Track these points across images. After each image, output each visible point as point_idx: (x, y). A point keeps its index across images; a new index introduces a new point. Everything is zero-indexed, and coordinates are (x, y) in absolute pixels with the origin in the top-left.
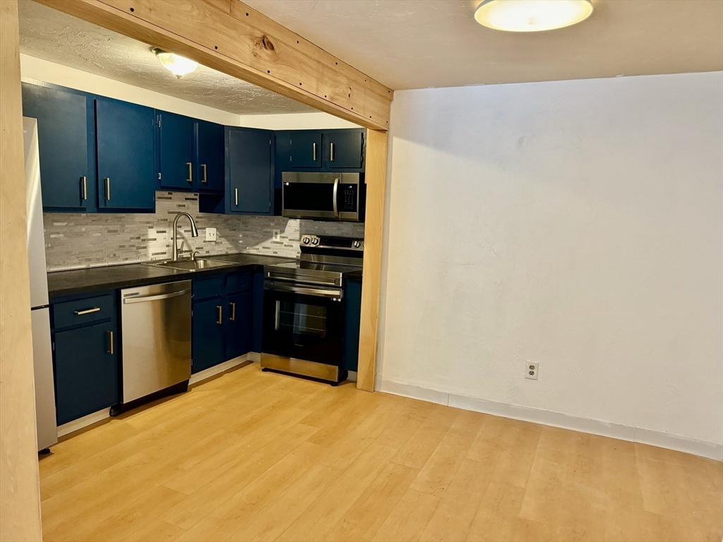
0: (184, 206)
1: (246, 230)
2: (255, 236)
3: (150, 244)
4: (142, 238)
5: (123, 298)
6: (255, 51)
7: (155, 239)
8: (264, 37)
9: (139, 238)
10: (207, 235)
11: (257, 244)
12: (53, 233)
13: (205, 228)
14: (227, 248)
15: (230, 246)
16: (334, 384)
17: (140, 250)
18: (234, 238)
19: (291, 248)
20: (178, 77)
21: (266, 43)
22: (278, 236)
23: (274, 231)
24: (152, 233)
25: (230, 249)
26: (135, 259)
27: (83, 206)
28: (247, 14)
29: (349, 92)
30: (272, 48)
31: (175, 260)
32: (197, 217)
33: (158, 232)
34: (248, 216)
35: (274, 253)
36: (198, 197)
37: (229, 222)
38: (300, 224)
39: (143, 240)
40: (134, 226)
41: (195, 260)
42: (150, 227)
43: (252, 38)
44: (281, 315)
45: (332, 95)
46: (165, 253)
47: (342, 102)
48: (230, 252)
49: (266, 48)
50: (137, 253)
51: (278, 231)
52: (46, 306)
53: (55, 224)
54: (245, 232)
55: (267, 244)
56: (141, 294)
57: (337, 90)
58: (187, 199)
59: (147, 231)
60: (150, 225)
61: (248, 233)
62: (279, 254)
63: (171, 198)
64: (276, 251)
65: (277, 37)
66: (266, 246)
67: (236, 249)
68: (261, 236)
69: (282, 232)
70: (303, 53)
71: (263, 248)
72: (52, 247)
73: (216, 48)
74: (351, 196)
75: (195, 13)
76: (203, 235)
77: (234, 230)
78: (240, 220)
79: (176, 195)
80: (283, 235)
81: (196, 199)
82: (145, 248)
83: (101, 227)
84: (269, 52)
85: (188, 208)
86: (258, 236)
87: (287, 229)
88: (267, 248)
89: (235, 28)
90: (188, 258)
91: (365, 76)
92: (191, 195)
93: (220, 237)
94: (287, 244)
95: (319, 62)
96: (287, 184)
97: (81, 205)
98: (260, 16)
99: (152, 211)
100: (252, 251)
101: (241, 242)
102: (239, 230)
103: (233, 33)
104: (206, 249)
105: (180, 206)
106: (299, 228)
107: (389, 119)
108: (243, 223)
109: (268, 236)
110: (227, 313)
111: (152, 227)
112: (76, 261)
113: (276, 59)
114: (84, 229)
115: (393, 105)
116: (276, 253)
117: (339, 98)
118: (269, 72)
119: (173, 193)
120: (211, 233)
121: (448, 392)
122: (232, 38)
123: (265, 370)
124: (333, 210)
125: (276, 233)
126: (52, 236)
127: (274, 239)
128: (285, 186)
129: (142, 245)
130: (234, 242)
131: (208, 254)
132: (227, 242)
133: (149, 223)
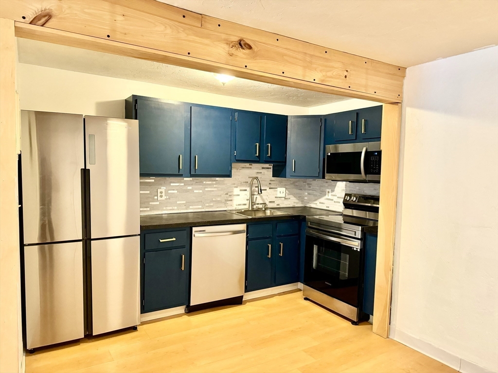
0: (261, 173)
1: (309, 190)
2: (315, 194)
3: (234, 198)
4: (229, 194)
5: (193, 233)
6: (230, 52)
7: (239, 195)
8: (240, 41)
9: (227, 194)
10: (278, 192)
11: (316, 200)
12: (170, 190)
13: (276, 188)
14: (294, 203)
15: (297, 201)
16: (354, 323)
17: (227, 202)
18: (300, 195)
19: (339, 204)
20: (224, 84)
21: (242, 44)
22: (330, 194)
23: (327, 190)
24: (236, 191)
25: (297, 203)
26: (224, 207)
27: (180, 173)
28: (219, 25)
29: (346, 74)
30: (250, 47)
31: (250, 209)
32: (271, 181)
33: (241, 190)
34: (311, 180)
35: (327, 207)
36: (272, 167)
37: (297, 184)
38: (346, 185)
39: (230, 196)
40: (224, 186)
41: (265, 210)
42: (235, 187)
43: (228, 43)
44: (318, 256)
45: (323, 78)
46: (245, 205)
47: (338, 83)
48: (296, 205)
49: (243, 49)
50: (225, 203)
51: (330, 190)
52: (139, 235)
53: (172, 184)
54: (308, 191)
55: (322, 200)
56: (206, 231)
57: (329, 74)
58: (263, 168)
59: (233, 190)
60: (236, 185)
61: (310, 192)
62: (330, 209)
63: (251, 168)
64: (328, 206)
65: (254, 39)
66: (322, 202)
67: (302, 204)
68: (319, 194)
69: (333, 191)
70: (285, 48)
71: (320, 203)
72: (169, 198)
73: (189, 53)
74: (376, 161)
75: (169, 31)
76: (275, 193)
77: (301, 189)
78: (305, 182)
79: (255, 165)
80: (333, 193)
81: (270, 168)
82: (231, 200)
83: (202, 186)
84: (247, 51)
85: (264, 174)
86: (316, 194)
87: (336, 189)
88: (322, 203)
89: (207, 37)
90: (261, 208)
91: (364, 59)
92: (267, 165)
93: (288, 194)
94: (336, 201)
95: (305, 53)
96: (329, 154)
97: (179, 172)
98: (233, 25)
99: (229, 176)
100: (313, 205)
101: (306, 198)
102: (305, 190)
103: (206, 41)
104: (277, 203)
105: (257, 173)
106: (345, 189)
107: (402, 92)
108: (308, 184)
109: (323, 194)
110: (275, 250)
111: (237, 187)
112: (185, 207)
113: (255, 56)
114: (189, 188)
115: (406, 81)
116: (329, 207)
117: (332, 79)
118: (246, 66)
119: (253, 164)
120: (281, 191)
121: (460, 357)
122: (207, 45)
123: (306, 299)
124: (361, 174)
125: (329, 192)
126: (169, 192)
127: (327, 197)
128: (328, 155)
129: (229, 199)
130: (300, 198)
131: (278, 206)
132: (294, 198)
133: (234, 184)
